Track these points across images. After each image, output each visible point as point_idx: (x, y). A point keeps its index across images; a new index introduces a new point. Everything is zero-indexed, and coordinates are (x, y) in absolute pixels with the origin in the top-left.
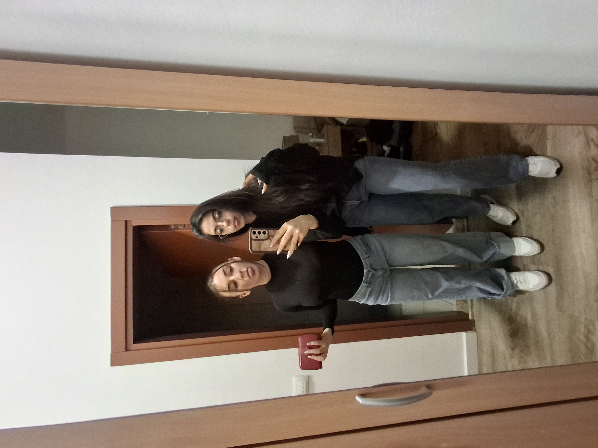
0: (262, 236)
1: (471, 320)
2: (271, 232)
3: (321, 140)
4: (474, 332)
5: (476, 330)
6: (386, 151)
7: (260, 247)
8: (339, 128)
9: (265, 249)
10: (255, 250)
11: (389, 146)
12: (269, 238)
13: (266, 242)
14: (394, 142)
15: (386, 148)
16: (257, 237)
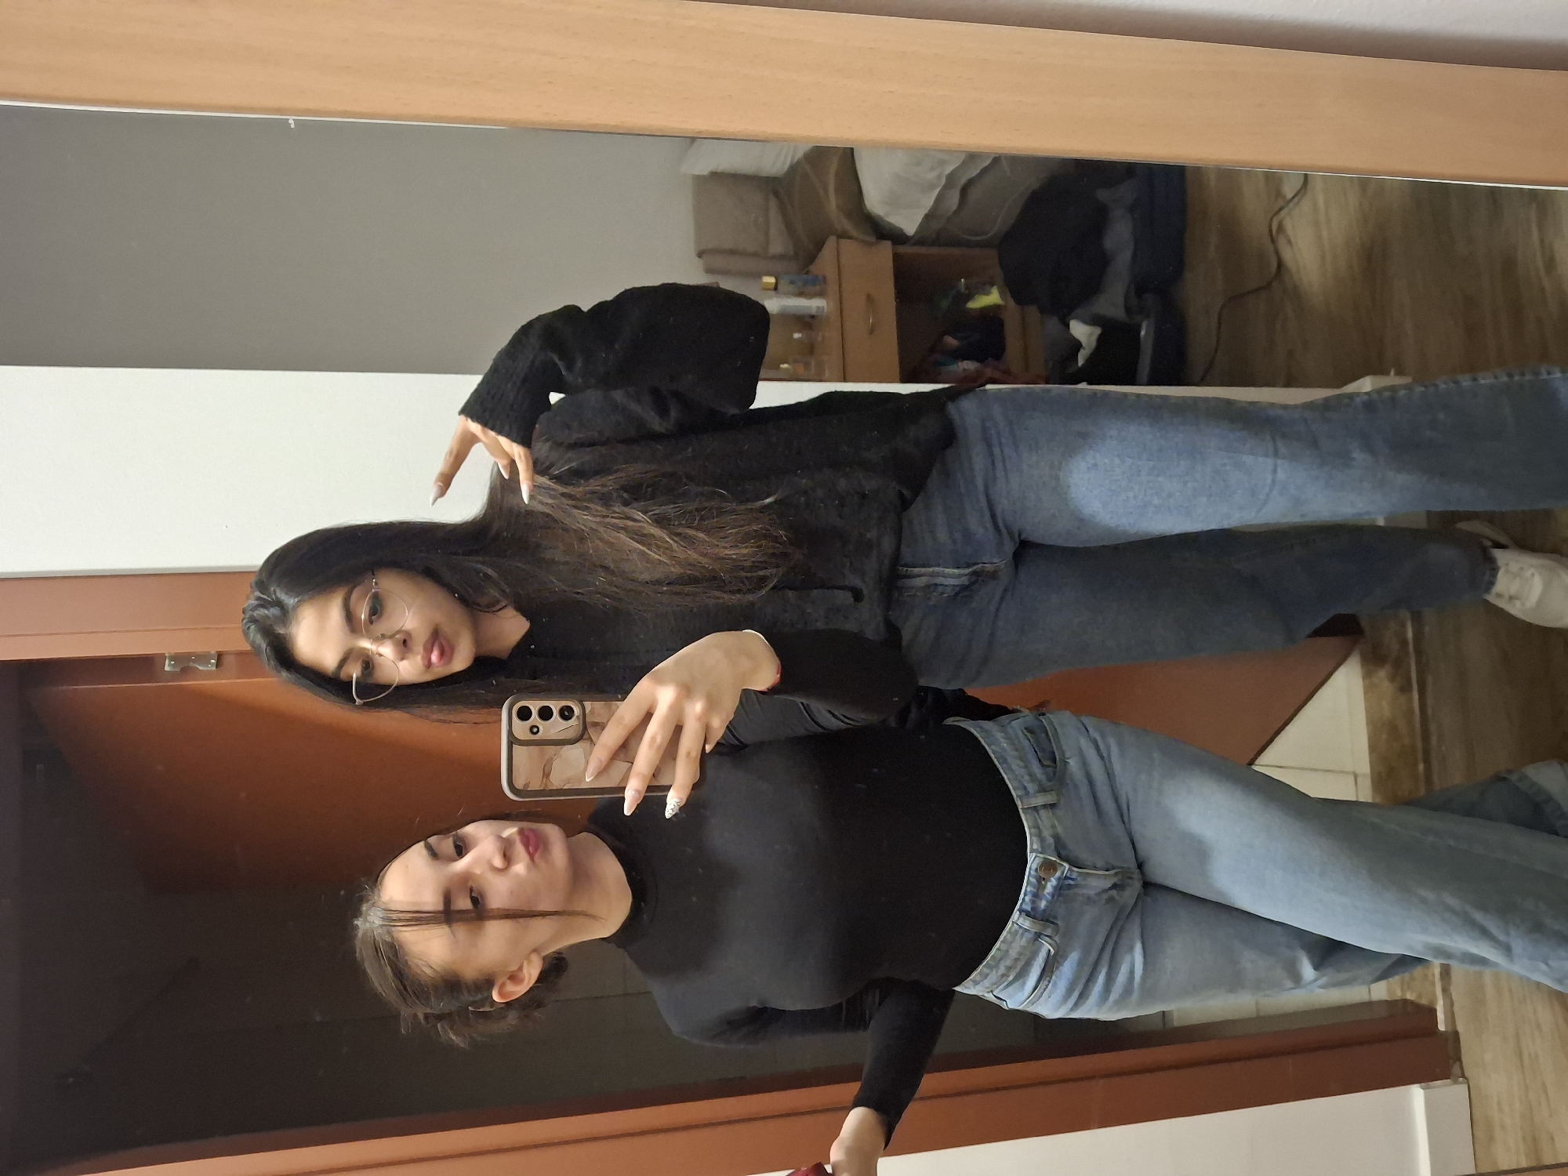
0: (555, 727)
1: (1443, 1033)
2: (592, 710)
3: (814, 304)
4: (1456, 1082)
5: (1463, 1076)
6: (1083, 339)
7: (546, 774)
8: (885, 251)
9: (568, 781)
10: (527, 785)
11: (1094, 321)
12: (586, 736)
13: (574, 752)
14: (1112, 301)
15: (1082, 331)
16: (535, 730)
